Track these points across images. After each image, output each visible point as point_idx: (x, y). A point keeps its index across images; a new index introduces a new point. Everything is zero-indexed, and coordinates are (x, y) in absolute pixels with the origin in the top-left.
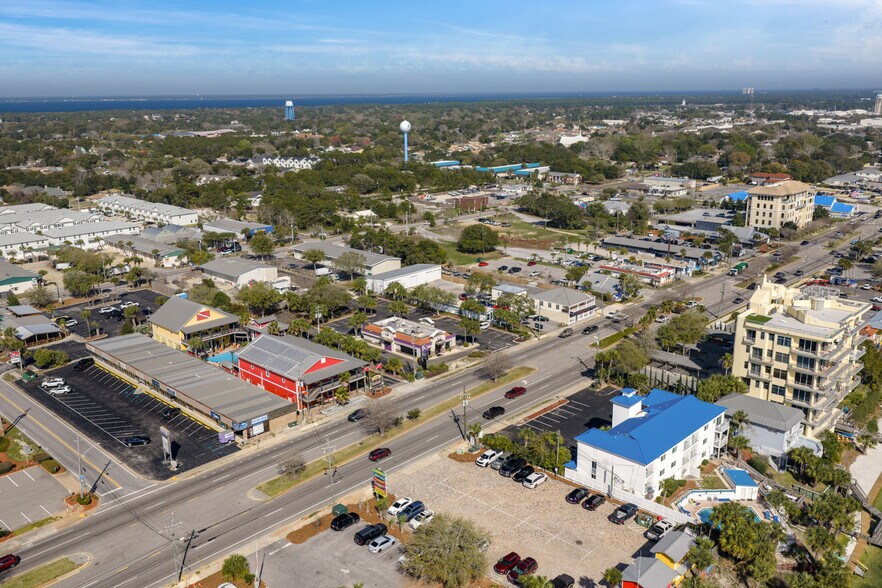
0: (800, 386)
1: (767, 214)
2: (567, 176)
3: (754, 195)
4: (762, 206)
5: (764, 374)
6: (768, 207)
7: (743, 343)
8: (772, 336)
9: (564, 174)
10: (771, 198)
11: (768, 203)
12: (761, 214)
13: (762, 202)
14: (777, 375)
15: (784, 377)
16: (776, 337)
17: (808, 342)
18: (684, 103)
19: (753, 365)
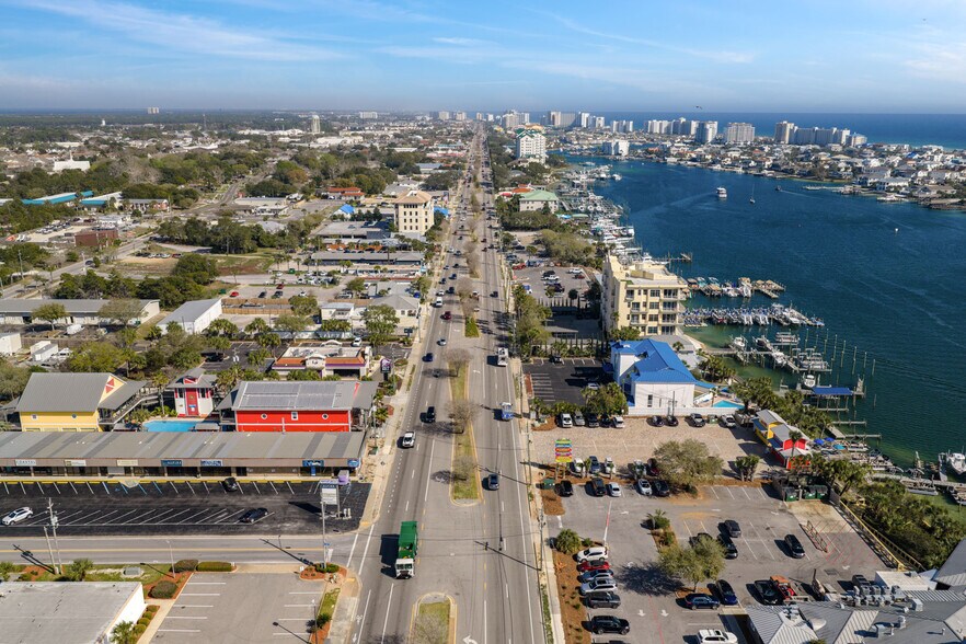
0: (666, 324)
1: (414, 220)
2: (155, 203)
3: (401, 204)
4: (408, 214)
5: (642, 322)
6: (414, 214)
7: (626, 300)
8: (646, 292)
9: (150, 201)
10: (415, 206)
11: (413, 210)
12: (408, 221)
13: (408, 210)
14: (651, 319)
15: (656, 319)
16: (649, 291)
17: (670, 291)
18: (104, 123)
19: (633, 316)
